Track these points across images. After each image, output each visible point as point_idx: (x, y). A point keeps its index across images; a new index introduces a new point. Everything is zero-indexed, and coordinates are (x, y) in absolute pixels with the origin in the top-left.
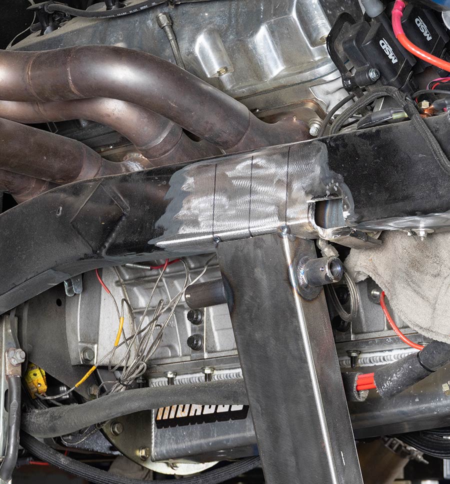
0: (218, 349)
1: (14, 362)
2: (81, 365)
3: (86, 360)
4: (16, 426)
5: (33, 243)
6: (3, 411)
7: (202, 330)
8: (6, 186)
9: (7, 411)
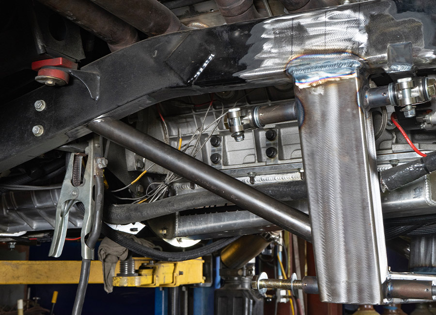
0: (229, 163)
1: (101, 167)
2: (136, 171)
3: (138, 168)
4: (100, 211)
5: (133, 76)
6: (92, 200)
7: (220, 150)
8: (112, 35)
9: (94, 200)
